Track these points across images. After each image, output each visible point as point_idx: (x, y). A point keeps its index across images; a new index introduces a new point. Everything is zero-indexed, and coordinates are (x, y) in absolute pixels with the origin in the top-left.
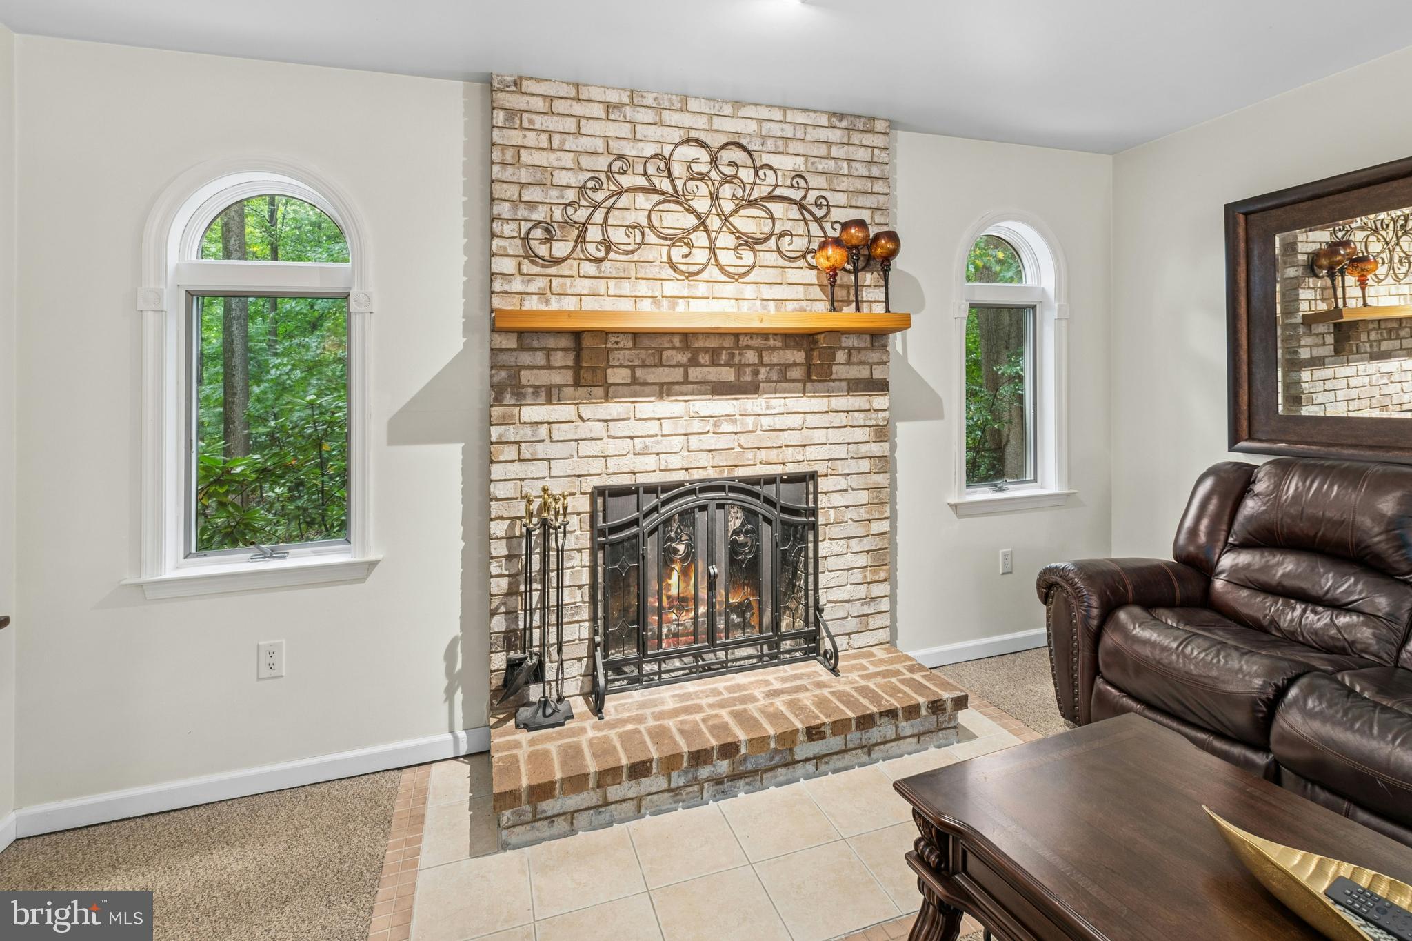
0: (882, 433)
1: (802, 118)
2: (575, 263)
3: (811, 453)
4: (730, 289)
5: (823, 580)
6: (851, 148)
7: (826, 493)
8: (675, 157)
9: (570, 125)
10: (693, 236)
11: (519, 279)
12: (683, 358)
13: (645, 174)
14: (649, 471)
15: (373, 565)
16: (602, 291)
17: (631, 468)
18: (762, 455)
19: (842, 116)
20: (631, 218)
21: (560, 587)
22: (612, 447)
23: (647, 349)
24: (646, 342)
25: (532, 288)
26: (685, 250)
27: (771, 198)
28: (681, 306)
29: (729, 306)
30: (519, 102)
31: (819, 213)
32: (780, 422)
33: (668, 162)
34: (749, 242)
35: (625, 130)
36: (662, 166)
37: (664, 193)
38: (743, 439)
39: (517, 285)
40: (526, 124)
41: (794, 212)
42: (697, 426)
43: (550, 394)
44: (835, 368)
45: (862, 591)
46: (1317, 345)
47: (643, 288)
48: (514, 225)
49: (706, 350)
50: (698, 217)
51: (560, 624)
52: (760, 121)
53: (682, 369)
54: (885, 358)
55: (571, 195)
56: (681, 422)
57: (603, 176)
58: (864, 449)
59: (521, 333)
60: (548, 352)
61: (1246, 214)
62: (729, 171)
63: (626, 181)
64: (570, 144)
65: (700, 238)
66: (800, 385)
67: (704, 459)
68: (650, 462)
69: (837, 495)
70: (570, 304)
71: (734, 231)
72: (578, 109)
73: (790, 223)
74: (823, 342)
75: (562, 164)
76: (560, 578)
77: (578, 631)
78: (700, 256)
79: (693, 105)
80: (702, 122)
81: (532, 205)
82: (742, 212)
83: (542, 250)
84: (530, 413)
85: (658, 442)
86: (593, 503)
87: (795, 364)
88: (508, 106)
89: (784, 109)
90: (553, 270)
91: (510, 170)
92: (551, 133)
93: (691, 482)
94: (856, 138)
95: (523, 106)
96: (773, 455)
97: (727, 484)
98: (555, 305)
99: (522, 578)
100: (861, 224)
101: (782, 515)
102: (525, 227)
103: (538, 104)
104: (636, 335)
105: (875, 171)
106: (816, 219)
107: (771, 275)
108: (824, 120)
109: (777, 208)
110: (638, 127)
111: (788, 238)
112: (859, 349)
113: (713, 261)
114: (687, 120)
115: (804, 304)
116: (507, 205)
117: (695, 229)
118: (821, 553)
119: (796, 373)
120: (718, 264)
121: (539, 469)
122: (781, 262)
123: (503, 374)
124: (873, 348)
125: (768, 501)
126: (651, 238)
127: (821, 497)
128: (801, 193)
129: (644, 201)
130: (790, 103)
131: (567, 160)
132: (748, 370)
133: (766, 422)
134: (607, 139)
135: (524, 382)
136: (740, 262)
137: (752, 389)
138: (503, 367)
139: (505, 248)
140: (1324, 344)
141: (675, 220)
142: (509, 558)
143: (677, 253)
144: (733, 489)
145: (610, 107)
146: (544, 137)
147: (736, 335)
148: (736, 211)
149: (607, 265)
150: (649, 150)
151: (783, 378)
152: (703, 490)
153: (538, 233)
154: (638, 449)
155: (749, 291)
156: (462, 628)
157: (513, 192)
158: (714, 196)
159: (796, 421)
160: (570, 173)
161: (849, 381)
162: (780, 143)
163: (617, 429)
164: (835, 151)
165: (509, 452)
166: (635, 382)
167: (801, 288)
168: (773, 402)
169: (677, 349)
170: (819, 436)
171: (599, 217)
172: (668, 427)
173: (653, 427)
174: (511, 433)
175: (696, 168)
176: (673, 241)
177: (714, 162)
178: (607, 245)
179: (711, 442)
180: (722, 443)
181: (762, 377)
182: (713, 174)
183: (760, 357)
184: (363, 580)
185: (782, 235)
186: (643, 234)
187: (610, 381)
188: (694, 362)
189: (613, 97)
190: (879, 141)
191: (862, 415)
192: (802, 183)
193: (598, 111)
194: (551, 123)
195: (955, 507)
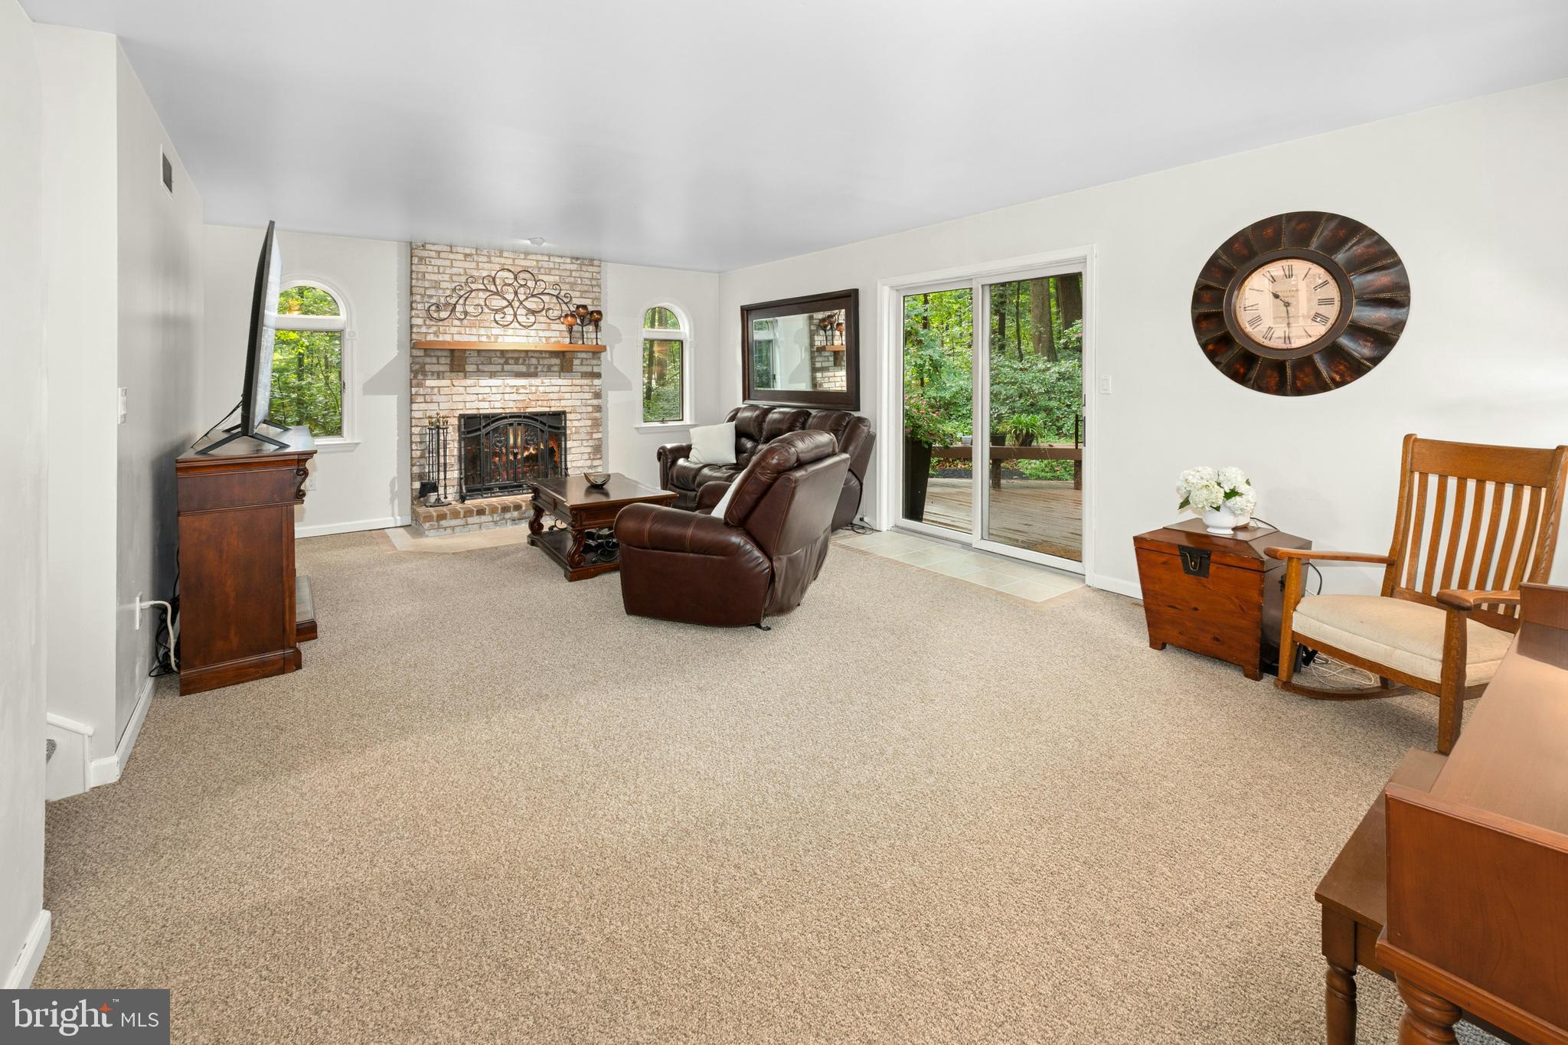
0: (597, 395)
1: (558, 260)
2: (450, 321)
3: (563, 403)
4: (524, 332)
5: (569, 458)
6: (583, 273)
7: (570, 420)
8: (497, 276)
9: (448, 263)
10: (506, 310)
11: (424, 327)
12: (502, 361)
13: (483, 283)
14: (485, 408)
15: (357, 444)
16: (463, 332)
17: (477, 407)
18: (540, 403)
19: (577, 259)
20: (476, 302)
21: (445, 456)
22: (468, 398)
23: (484, 357)
24: (484, 354)
25: (431, 331)
26: (502, 315)
27: (542, 293)
28: (500, 339)
29: (523, 340)
30: (425, 254)
31: (566, 300)
32: (548, 389)
33: (494, 279)
34: (533, 312)
35: (474, 265)
36: (491, 280)
37: (492, 292)
38: (530, 396)
39: (424, 330)
40: (428, 263)
41: (554, 300)
42: (508, 390)
43: (439, 375)
44: (574, 367)
45: (589, 463)
46: (825, 361)
47: (482, 331)
48: (422, 305)
49: (512, 358)
50: (508, 301)
51: (445, 471)
52: (537, 261)
53: (501, 366)
54: (599, 363)
55: (448, 292)
56: (501, 388)
57: (463, 285)
58: (589, 402)
59: (425, 350)
60: (438, 357)
61: (747, 311)
62: (523, 283)
63: (474, 286)
64: (448, 271)
65: (509, 311)
66: (558, 374)
67: (511, 404)
68: (486, 405)
69: (577, 422)
70: (448, 338)
71: (525, 307)
72: (452, 256)
73: (552, 305)
74: (568, 356)
75: (444, 279)
76: (445, 451)
77: (454, 474)
78: (510, 318)
79: (505, 254)
80: (510, 262)
81: (431, 297)
82: (530, 299)
83: (435, 315)
84: (429, 383)
85: (490, 396)
86: (460, 421)
87: (555, 365)
88: (420, 255)
89: (549, 256)
90: (440, 323)
91: (420, 282)
92: (439, 267)
93: (505, 413)
94: (584, 268)
95: (427, 255)
96: (545, 403)
97: (522, 415)
98: (441, 338)
99: (427, 451)
100: (584, 307)
101: (549, 429)
102: (427, 305)
103: (433, 254)
104: (479, 351)
105: (594, 282)
106: (566, 304)
107: (543, 326)
108: (568, 261)
109: (546, 298)
110: (480, 264)
111: (551, 311)
112: (587, 359)
113: (515, 320)
114: (503, 261)
115: (559, 339)
116: (419, 296)
117: (507, 307)
118: (568, 446)
119: (556, 368)
120: (518, 321)
121: (434, 406)
122: (548, 321)
123: (418, 366)
124: (593, 358)
125: (541, 422)
126: (486, 310)
127: (568, 422)
128: (558, 292)
129: (481, 294)
130: (552, 253)
131: (447, 277)
132: (532, 367)
133: (541, 389)
134: (465, 269)
135: (427, 370)
136: (528, 321)
137: (535, 375)
138: (418, 363)
139: (418, 314)
140: (828, 361)
141: (497, 302)
142: (421, 442)
143: (498, 317)
144: (525, 417)
145: (466, 255)
146: (436, 268)
147: (527, 352)
148: (527, 298)
149: (465, 322)
150: (485, 274)
151: (549, 371)
152: (511, 417)
153: (433, 308)
154: (480, 399)
155: (533, 333)
156: (398, 473)
157: (422, 291)
158: (516, 293)
159: (557, 389)
160: (448, 283)
161: (582, 373)
162: (547, 270)
163: (470, 390)
164: (574, 274)
165: (420, 399)
166: (478, 371)
167: (558, 332)
168: (545, 381)
169: (499, 357)
170: (568, 396)
171: (461, 301)
172: (494, 390)
173: (487, 390)
174: (421, 391)
175: (507, 281)
176: (497, 311)
177: (516, 279)
178: (466, 313)
179: (515, 397)
180: (521, 397)
181: (539, 370)
182: (515, 284)
183: (539, 361)
184: (352, 451)
185: (549, 309)
186: (482, 308)
187: (467, 370)
188: (507, 363)
189: (468, 251)
190: (596, 269)
191: (588, 388)
192: (558, 287)
193: (461, 257)
194: (439, 262)
195: (637, 429)
